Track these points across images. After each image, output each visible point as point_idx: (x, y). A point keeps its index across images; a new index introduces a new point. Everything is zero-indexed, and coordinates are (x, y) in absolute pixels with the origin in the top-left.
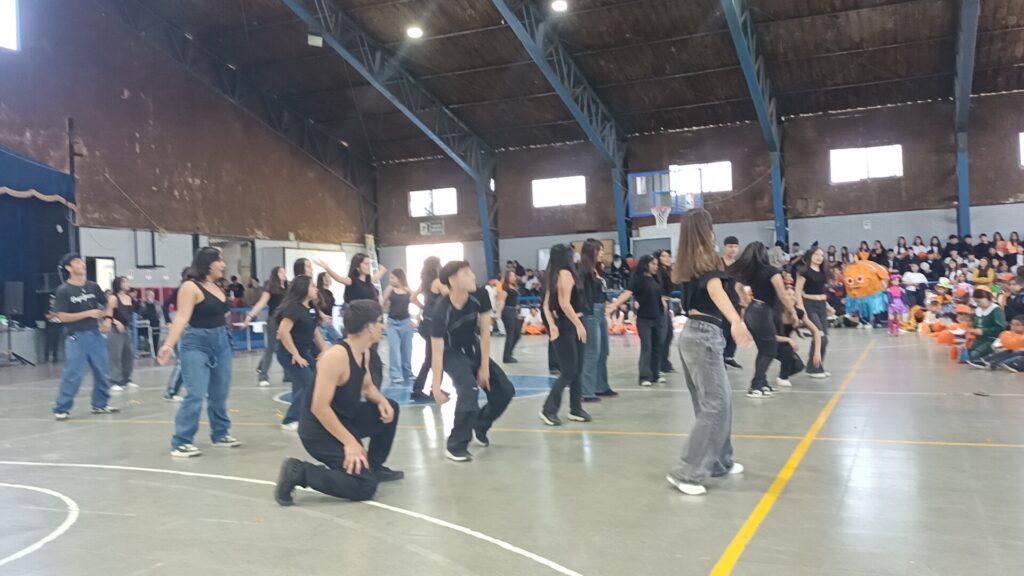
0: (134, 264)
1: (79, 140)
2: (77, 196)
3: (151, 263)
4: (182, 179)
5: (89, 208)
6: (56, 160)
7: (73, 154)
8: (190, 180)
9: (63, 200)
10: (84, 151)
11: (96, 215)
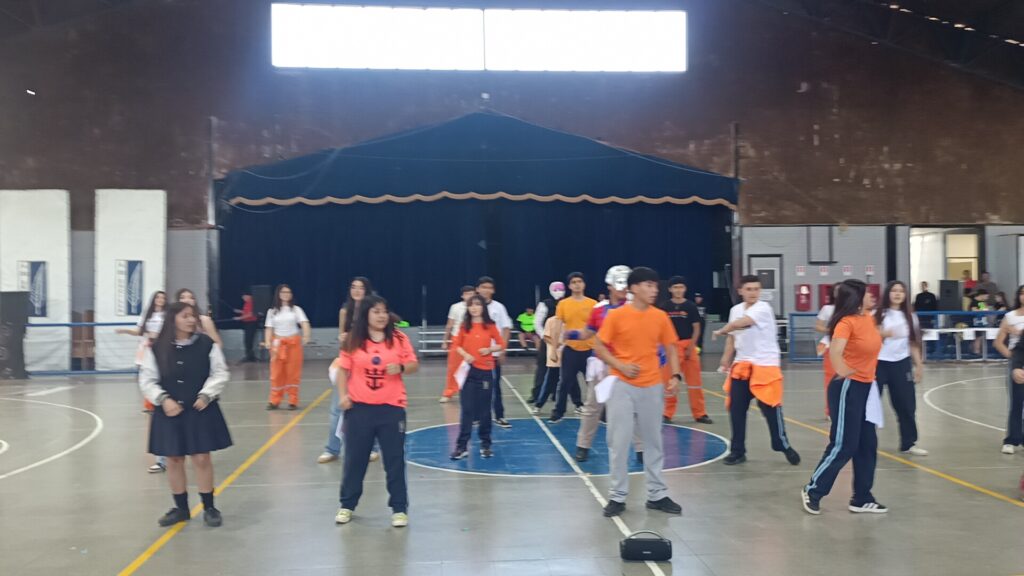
0: (806, 260)
1: (747, 145)
2: (741, 199)
3: (827, 260)
4: (875, 166)
5: (756, 207)
6: (720, 166)
7: (738, 156)
8: (887, 166)
9: (725, 203)
10: (751, 152)
11: (763, 214)
